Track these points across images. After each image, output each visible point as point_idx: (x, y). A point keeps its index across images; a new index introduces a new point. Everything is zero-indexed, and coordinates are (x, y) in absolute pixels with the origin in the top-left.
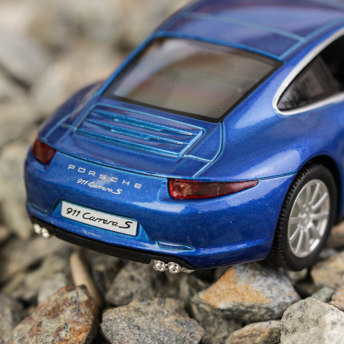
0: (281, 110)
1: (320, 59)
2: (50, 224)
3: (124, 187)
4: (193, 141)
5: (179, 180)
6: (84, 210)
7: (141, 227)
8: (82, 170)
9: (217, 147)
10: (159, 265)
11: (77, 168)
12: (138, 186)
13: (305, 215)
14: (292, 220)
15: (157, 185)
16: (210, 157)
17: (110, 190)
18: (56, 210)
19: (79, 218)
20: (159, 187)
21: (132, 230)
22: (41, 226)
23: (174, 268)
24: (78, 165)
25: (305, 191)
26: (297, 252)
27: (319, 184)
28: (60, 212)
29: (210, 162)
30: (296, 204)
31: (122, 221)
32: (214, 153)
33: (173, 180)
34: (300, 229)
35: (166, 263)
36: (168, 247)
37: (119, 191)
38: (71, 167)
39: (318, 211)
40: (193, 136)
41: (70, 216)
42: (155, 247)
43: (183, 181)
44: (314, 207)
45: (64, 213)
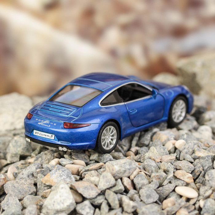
0: (101, 105)
1: (116, 91)
2: (30, 137)
3: (51, 125)
4: (73, 112)
5: (67, 123)
6: (40, 132)
7: (55, 137)
8: (40, 120)
9: (79, 114)
10: (60, 148)
11: (38, 120)
12: (55, 124)
13: (107, 137)
14: (102, 138)
15: (61, 124)
16: (77, 117)
17: (47, 126)
18: (32, 133)
19: (38, 135)
20: (61, 125)
21: (53, 138)
22: (28, 138)
23: (65, 149)
24: (38, 119)
25: (107, 129)
26: (105, 148)
27: (112, 128)
28: (33, 133)
29: (77, 118)
30: (104, 133)
31: (50, 135)
32: (78, 116)
33: (65, 122)
34: (106, 141)
35: (63, 148)
36: (63, 143)
37: (49, 126)
38: (37, 119)
39: (113, 136)
40: (73, 111)
41: (36, 134)
42: (59, 143)
43: (68, 123)
44: (111, 135)
45: (34, 134)
